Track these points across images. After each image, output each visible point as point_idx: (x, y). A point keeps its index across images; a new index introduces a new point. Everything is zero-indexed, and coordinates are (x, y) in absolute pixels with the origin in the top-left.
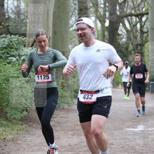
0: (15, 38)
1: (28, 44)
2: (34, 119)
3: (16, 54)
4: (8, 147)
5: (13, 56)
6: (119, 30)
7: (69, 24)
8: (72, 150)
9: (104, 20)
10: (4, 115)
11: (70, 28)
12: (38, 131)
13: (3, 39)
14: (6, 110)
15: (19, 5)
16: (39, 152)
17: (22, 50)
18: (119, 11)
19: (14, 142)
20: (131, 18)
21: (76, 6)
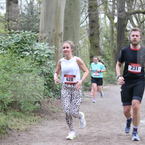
0: (28, 34)
1: (40, 40)
2: (46, 110)
3: (29, 49)
4: (21, 137)
5: (26, 51)
6: (127, 27)
7: (79, 20)
8: (83, 141)
9: (113, 16)
10: (17, 106)
11: (81, 24)
12: (50, 122)
13: (17, 34)
14: (19, 102)
15: (32, 2)
16: (51, 142)
17: (35, 45)
18: (127, 9)
19: (27, 132)
20: (138, 15)
21: (86, 4)
